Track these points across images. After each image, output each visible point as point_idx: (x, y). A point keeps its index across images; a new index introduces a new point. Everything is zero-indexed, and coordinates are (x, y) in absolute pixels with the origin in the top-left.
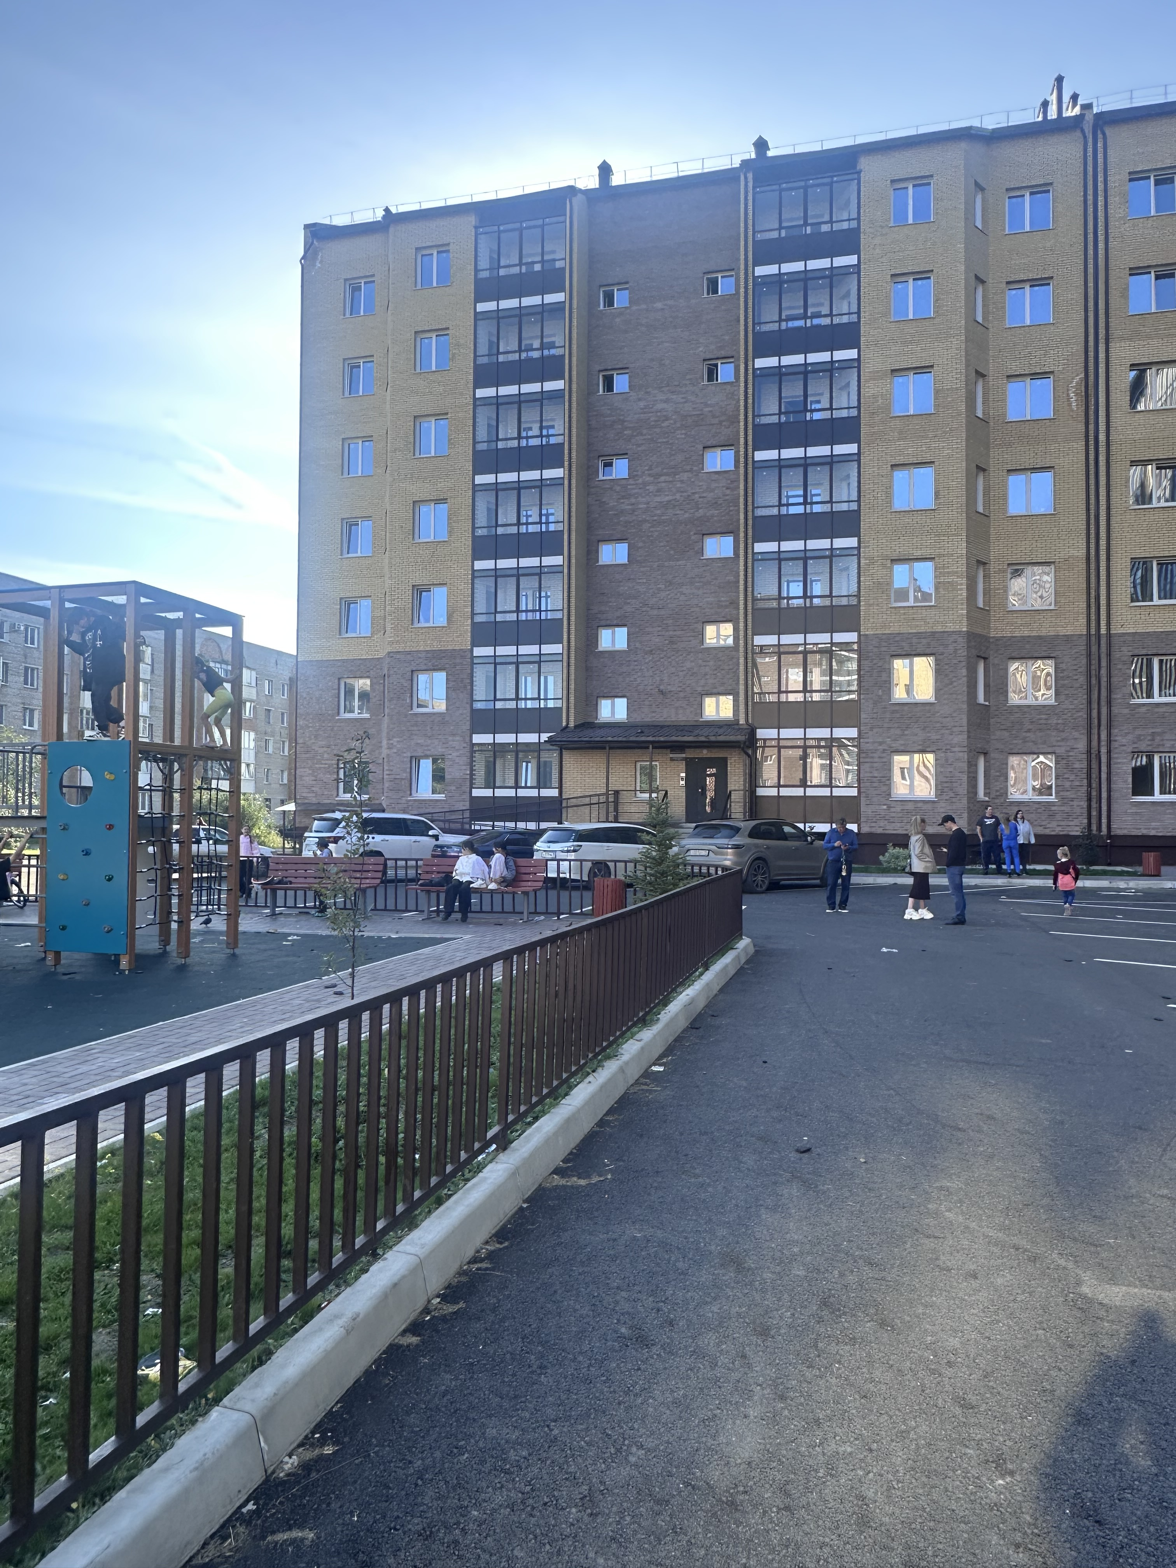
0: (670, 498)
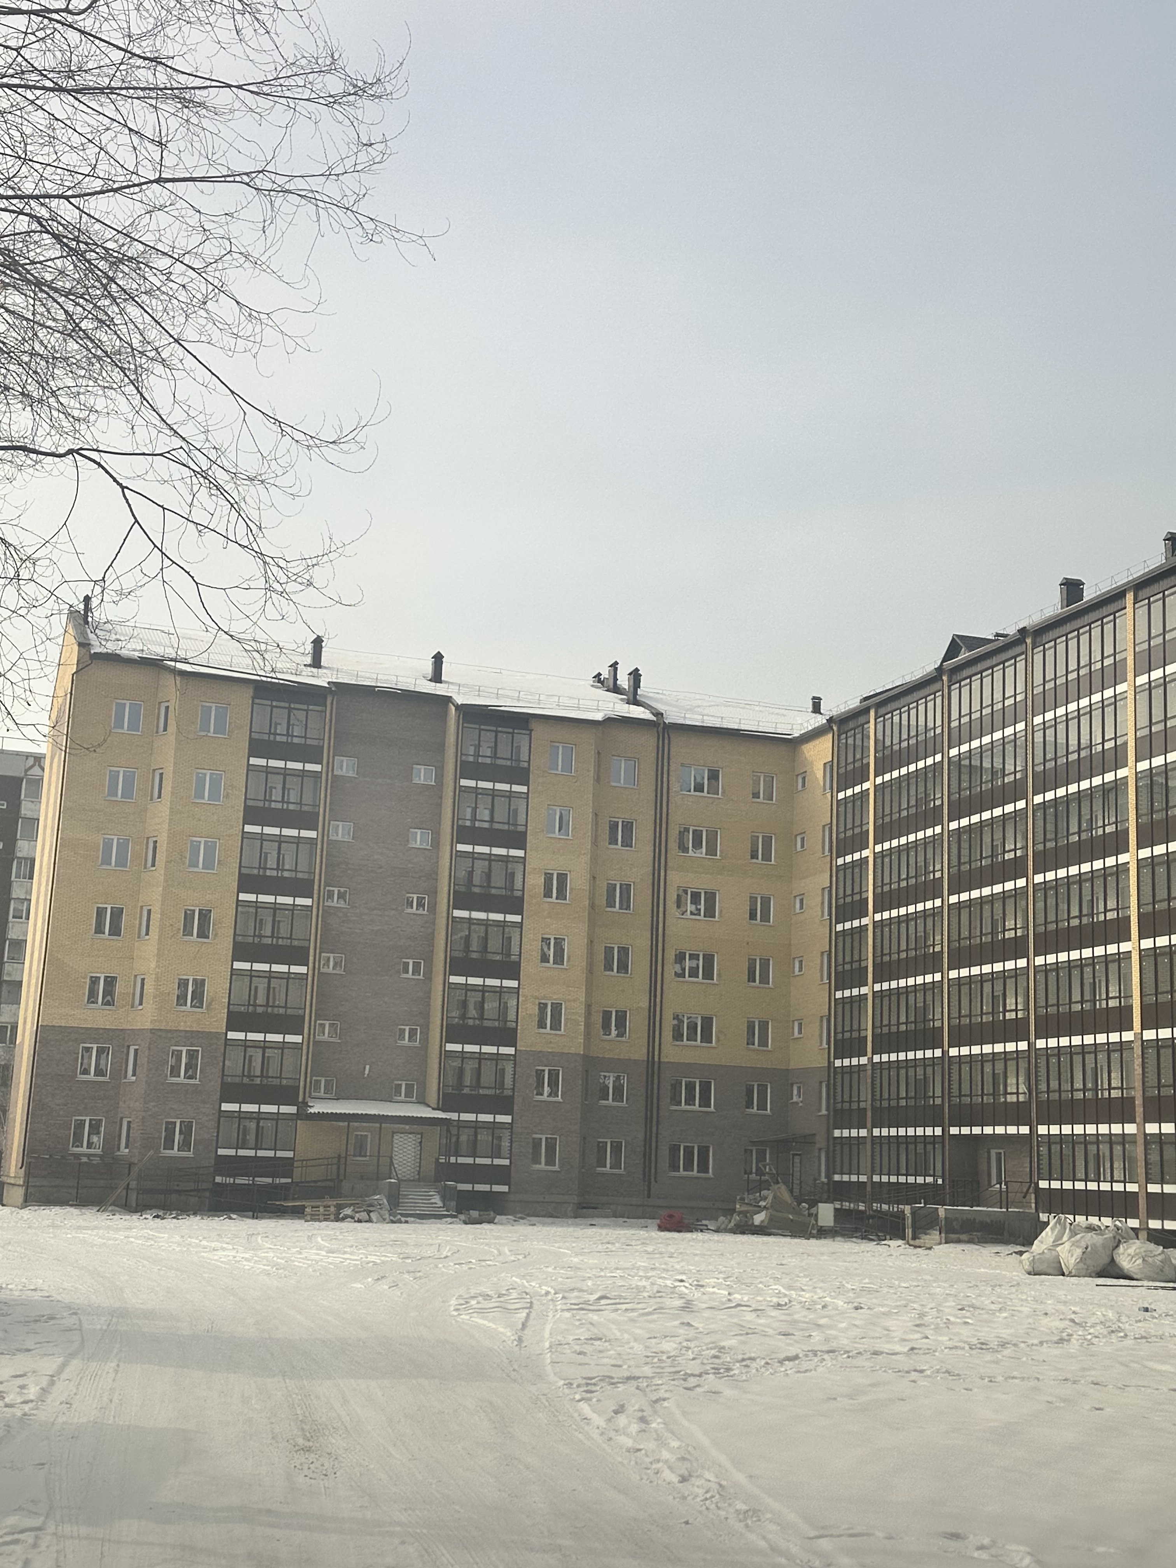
0: (379, 928)
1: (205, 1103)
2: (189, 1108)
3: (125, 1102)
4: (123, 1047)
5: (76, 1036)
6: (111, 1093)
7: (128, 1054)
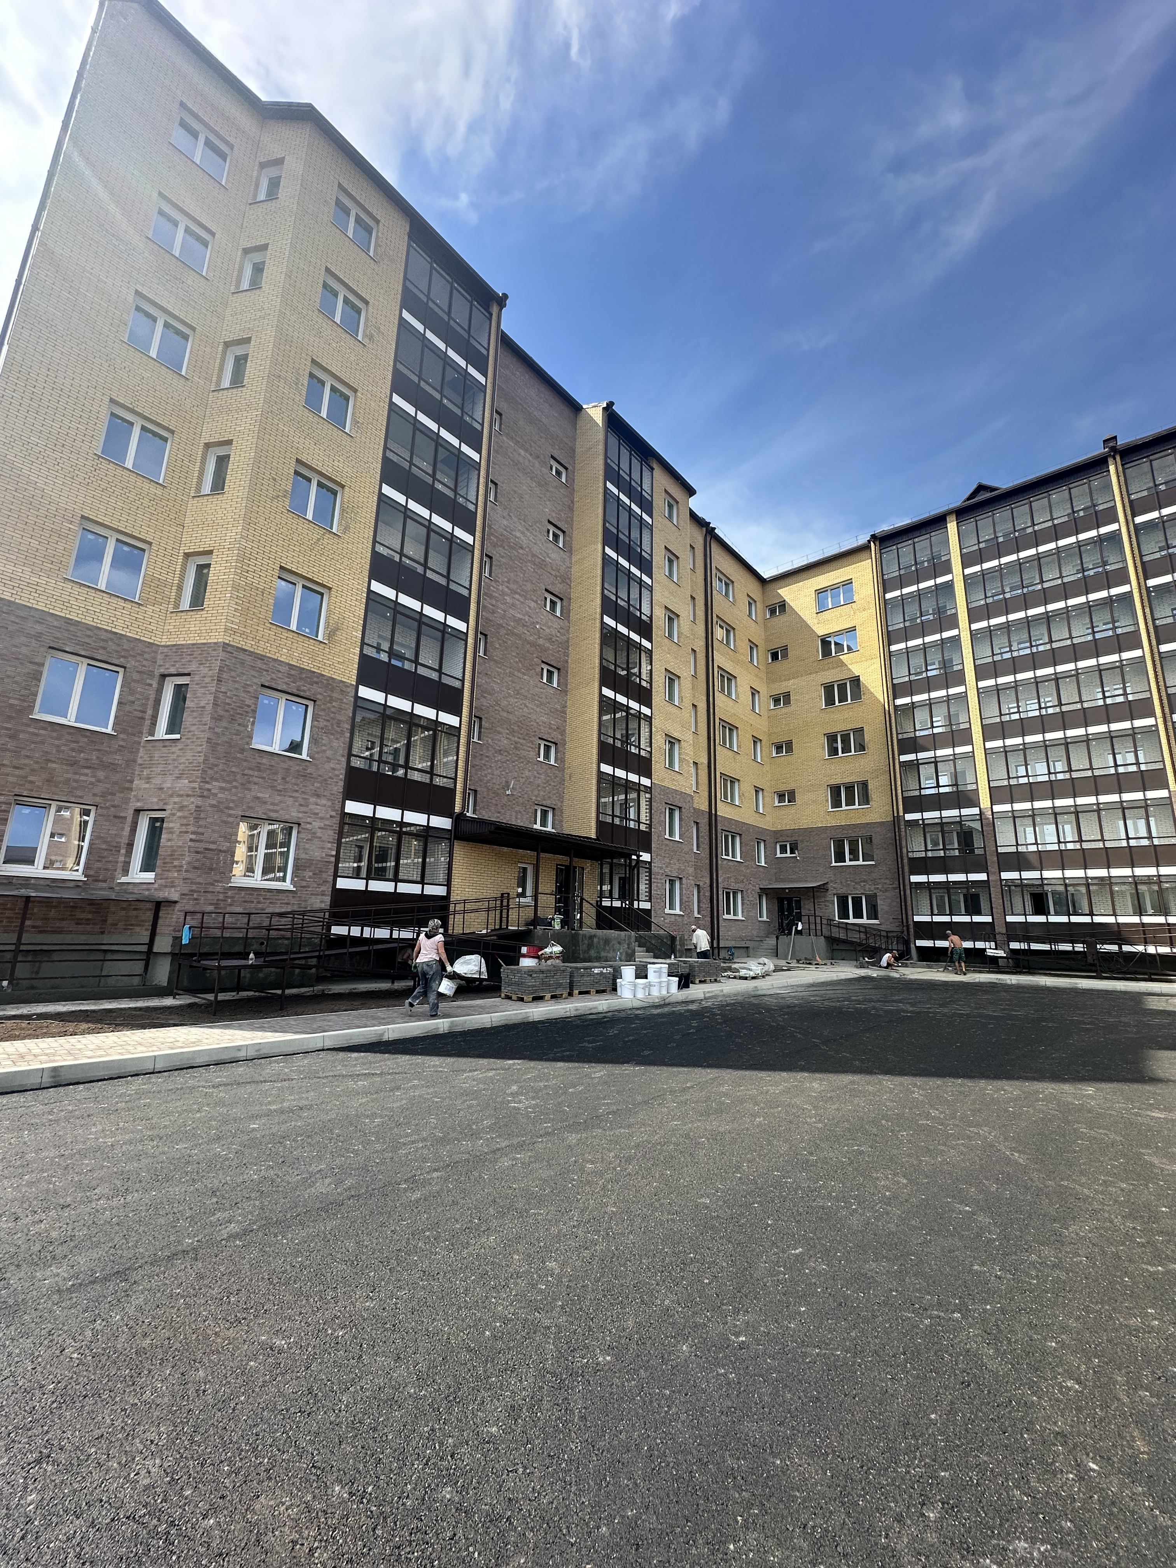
1: (318, 796)
2: (290, 801)
3: (148, 779)
4: (151, 674)
5: (38, 628)
6: (118, 759)
7: (160, 691)
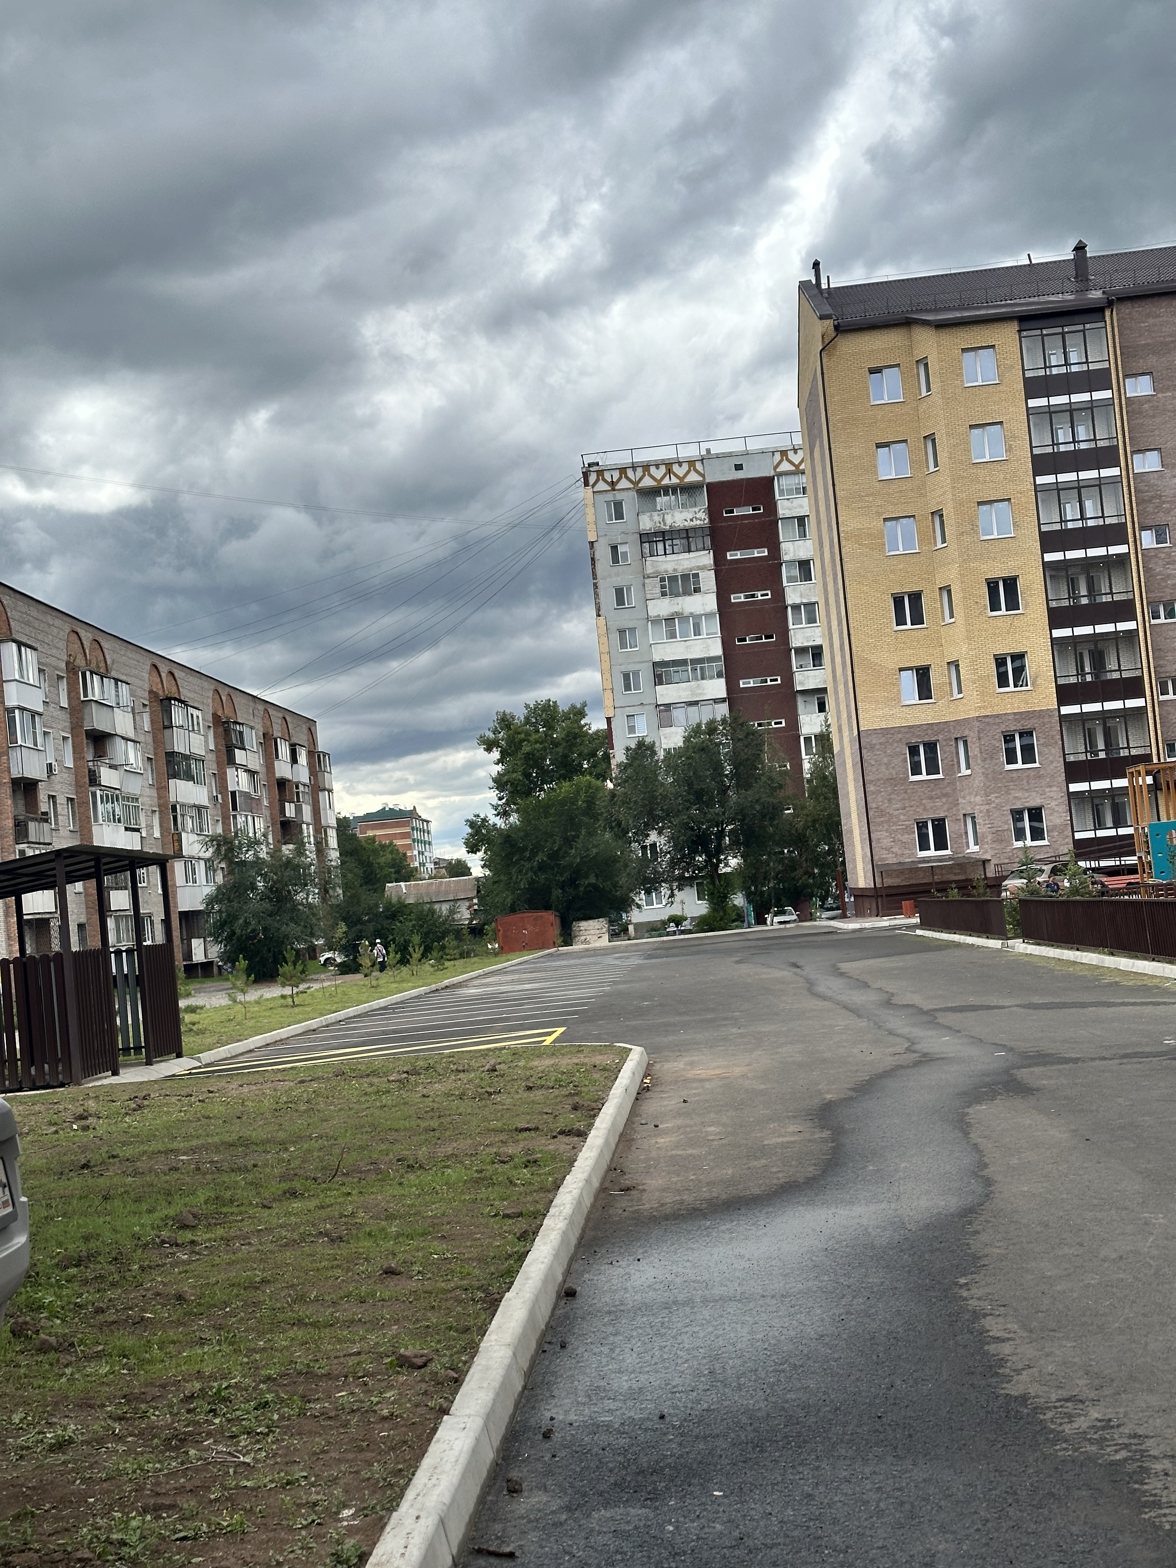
1: (1051, 786)
2: (1034, 794)
3: (964, 798)
4: (951, 740)
5: (900, 736)
6: (948, 790)
7: (957, 747)
